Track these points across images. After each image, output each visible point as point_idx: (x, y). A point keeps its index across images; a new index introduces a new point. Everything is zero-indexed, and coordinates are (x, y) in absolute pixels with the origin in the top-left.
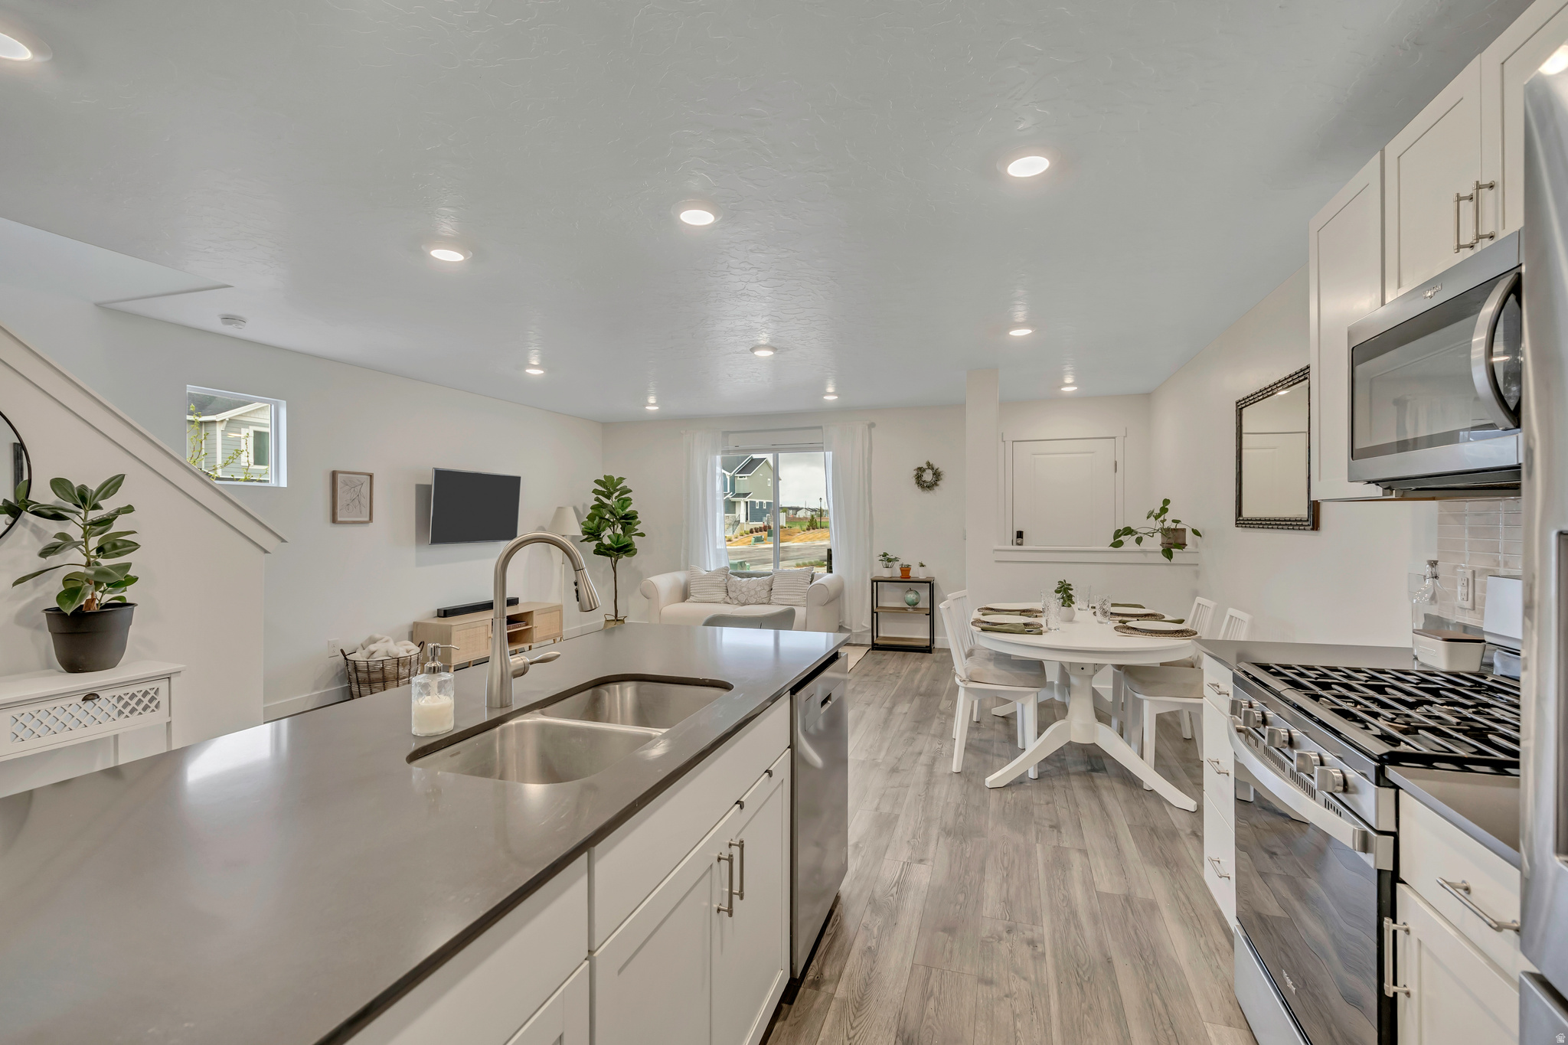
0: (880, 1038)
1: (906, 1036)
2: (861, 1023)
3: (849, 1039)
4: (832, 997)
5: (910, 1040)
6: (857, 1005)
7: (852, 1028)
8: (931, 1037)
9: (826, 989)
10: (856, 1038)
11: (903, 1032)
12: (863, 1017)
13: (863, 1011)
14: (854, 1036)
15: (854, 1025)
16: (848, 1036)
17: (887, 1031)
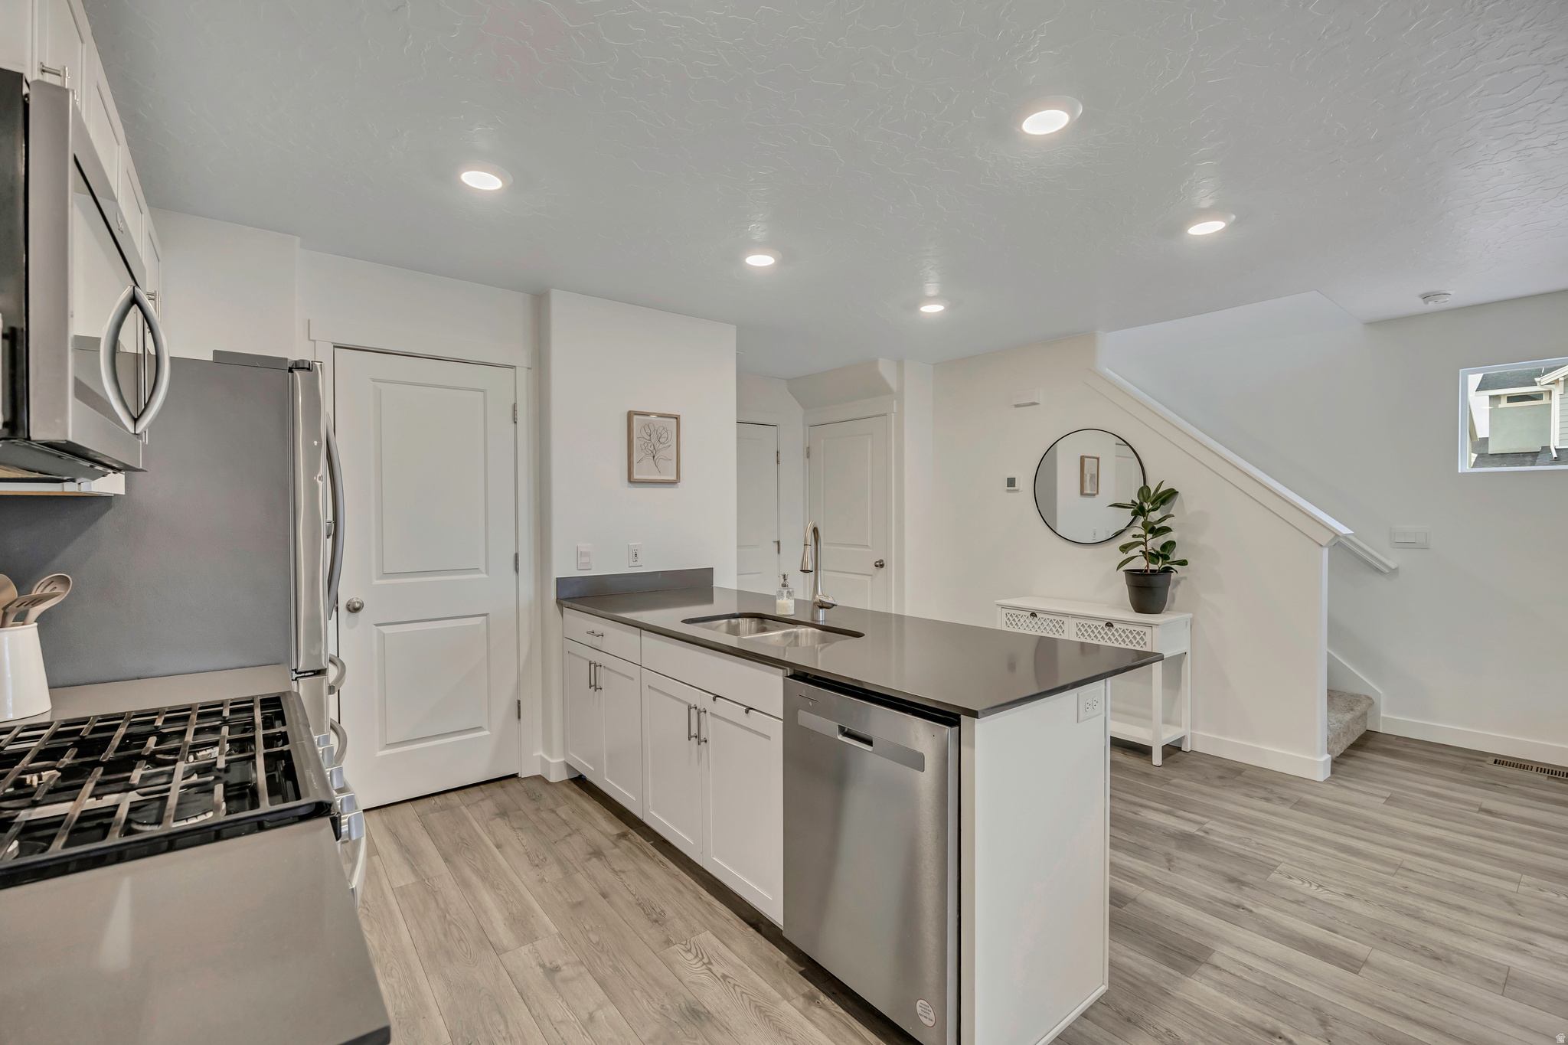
0: (718, 1002)
1: (703, 1017)
2: (743, 1000)
3: (735, 985)
4: (786, 997)
5: (697, 1017)
6: (763, 1009)
7: (742, 992)
8: (686, 1032)
9: (800, 1002)
10: (732, 990)
11: (708, 1018)
12: (748, 1006)
13: (753, 1009)
14: (734, 989)
15: (744, 995)
16: (738, 986)
17: (719, 1009)
